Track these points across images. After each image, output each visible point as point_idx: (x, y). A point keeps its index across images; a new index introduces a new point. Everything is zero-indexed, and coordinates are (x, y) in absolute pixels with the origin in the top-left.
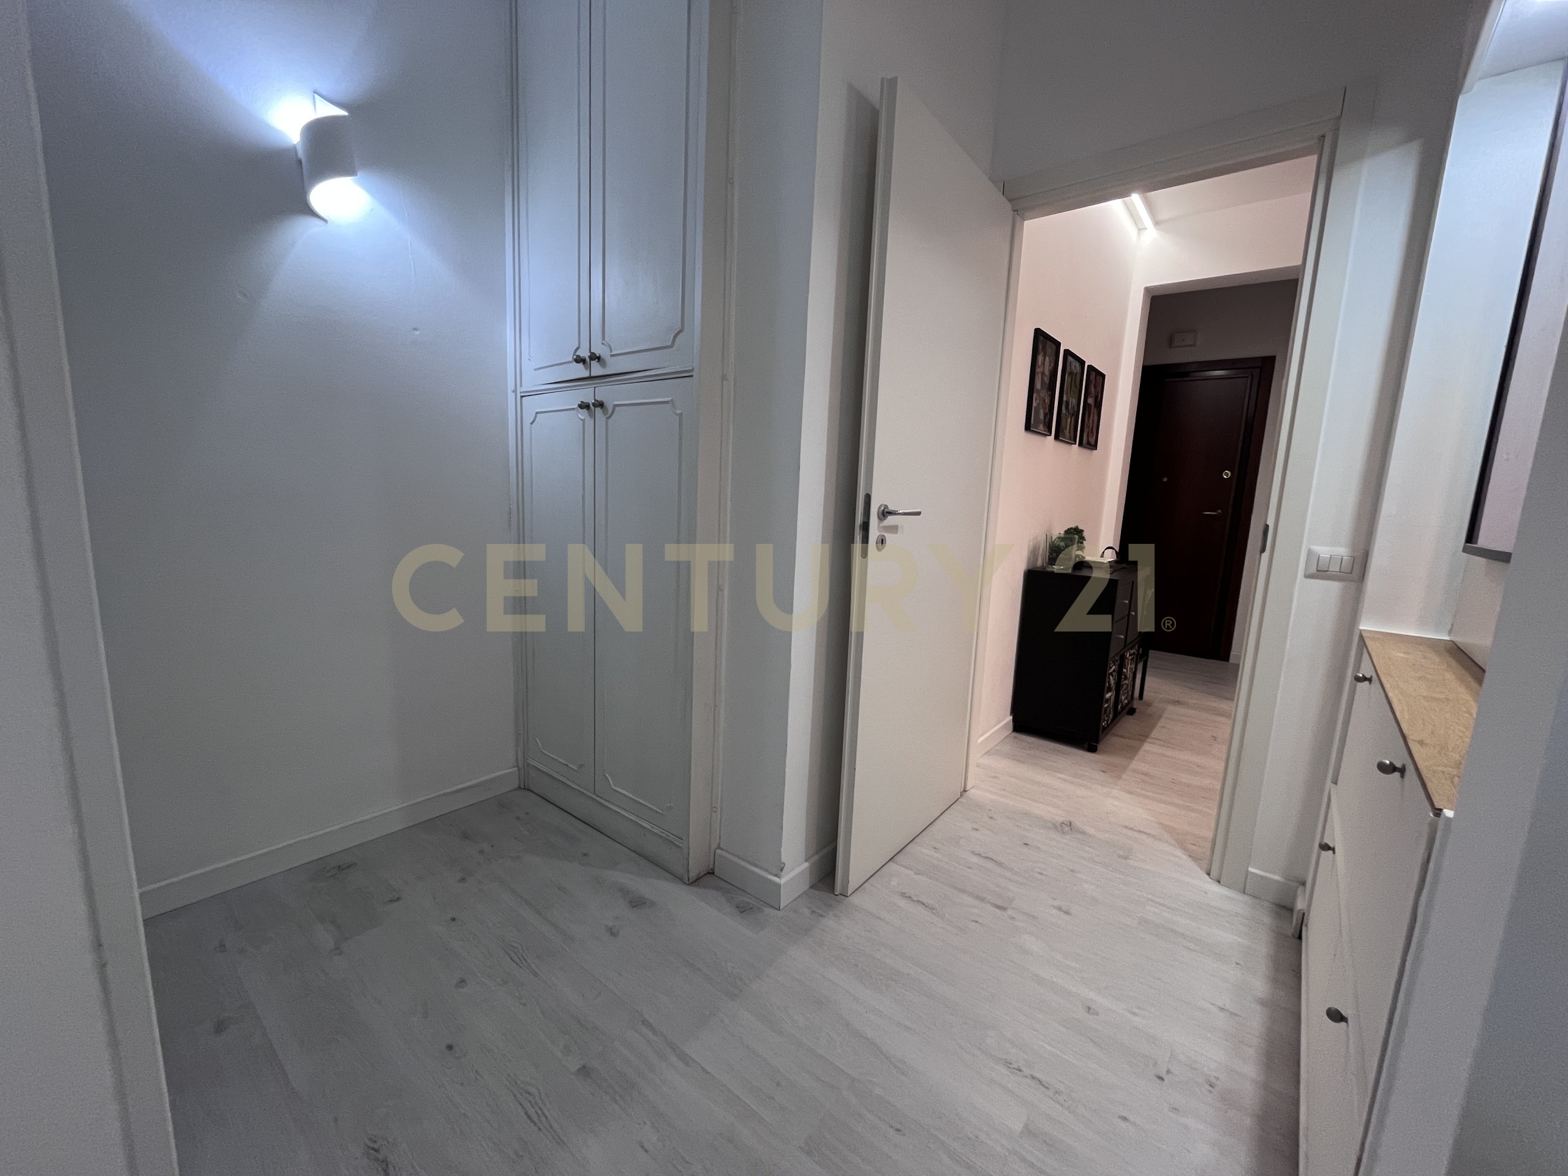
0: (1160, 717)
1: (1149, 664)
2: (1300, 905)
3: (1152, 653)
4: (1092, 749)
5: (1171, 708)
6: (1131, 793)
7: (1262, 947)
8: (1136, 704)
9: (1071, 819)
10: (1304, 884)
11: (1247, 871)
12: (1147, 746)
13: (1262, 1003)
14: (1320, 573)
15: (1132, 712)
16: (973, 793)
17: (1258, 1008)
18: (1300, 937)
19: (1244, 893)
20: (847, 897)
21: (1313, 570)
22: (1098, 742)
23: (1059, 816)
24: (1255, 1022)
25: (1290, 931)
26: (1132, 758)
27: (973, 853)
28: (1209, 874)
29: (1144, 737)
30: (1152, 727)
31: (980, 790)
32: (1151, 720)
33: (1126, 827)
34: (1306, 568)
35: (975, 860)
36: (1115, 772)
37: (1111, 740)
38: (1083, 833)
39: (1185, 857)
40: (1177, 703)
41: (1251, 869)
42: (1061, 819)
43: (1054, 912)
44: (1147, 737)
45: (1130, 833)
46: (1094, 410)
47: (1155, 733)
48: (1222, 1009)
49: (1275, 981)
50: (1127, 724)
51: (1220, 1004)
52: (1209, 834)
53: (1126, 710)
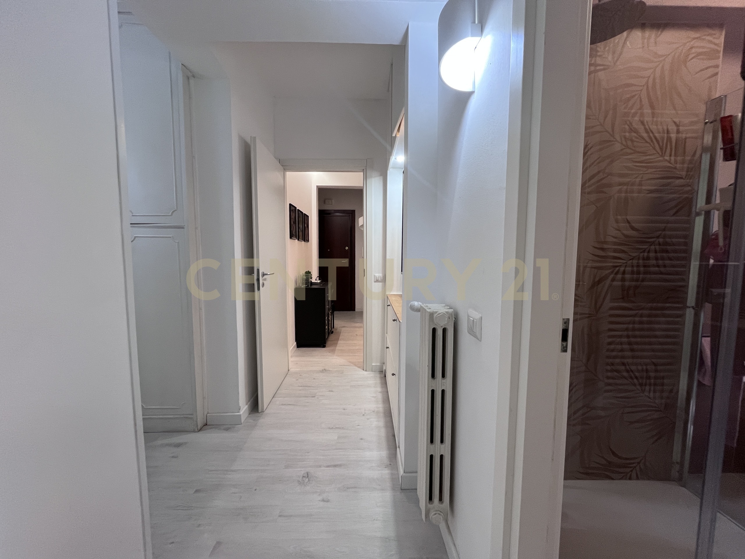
0: (341, 332)
1: (334, 316)
2: (384, 368)
3: (335, 312)
4: (324, 346)
5: (343, 329)
6: (339, 356)
7: (378, 381)
8: (333, 330)
9: (325, 368)
10: (384, 363)
11: (372, 365)
12: (339, 342)
13: (380, 392)
14: (377, 281)
15: (332, 332)
16: (291, 370)
17: (379, 394)
18: (385, 376)
19: (372, 371)
20: (263, 412)
21: (375, 280)
22: (325, 344)
23: (321, 368)
24: (380, 396)
25: (383, 375)
26: (336, 346)
27: (299, 386)
28: (363, 370)
29: (338, 339)
30: (339, 336)
31: (293, 368)
32: (339, 334)
33: (340, 365)
34: (374, 280)
35: (301, 388)
36: (333, 351)
37: (328, 343)
38: (329, 371)
39: (357, 368)
40: (344, 327)
41: (373, 364)
42: (322, 369)
43: (328, 392)
44: (339, 339)
45: (342, 367)
46: (307, 228)
47: (340, 338)
48: (373, 397)
49: (382, 387)
50: (332, 337)
51: (372, 396)
52: (362, 361)
53: (331, 332)
